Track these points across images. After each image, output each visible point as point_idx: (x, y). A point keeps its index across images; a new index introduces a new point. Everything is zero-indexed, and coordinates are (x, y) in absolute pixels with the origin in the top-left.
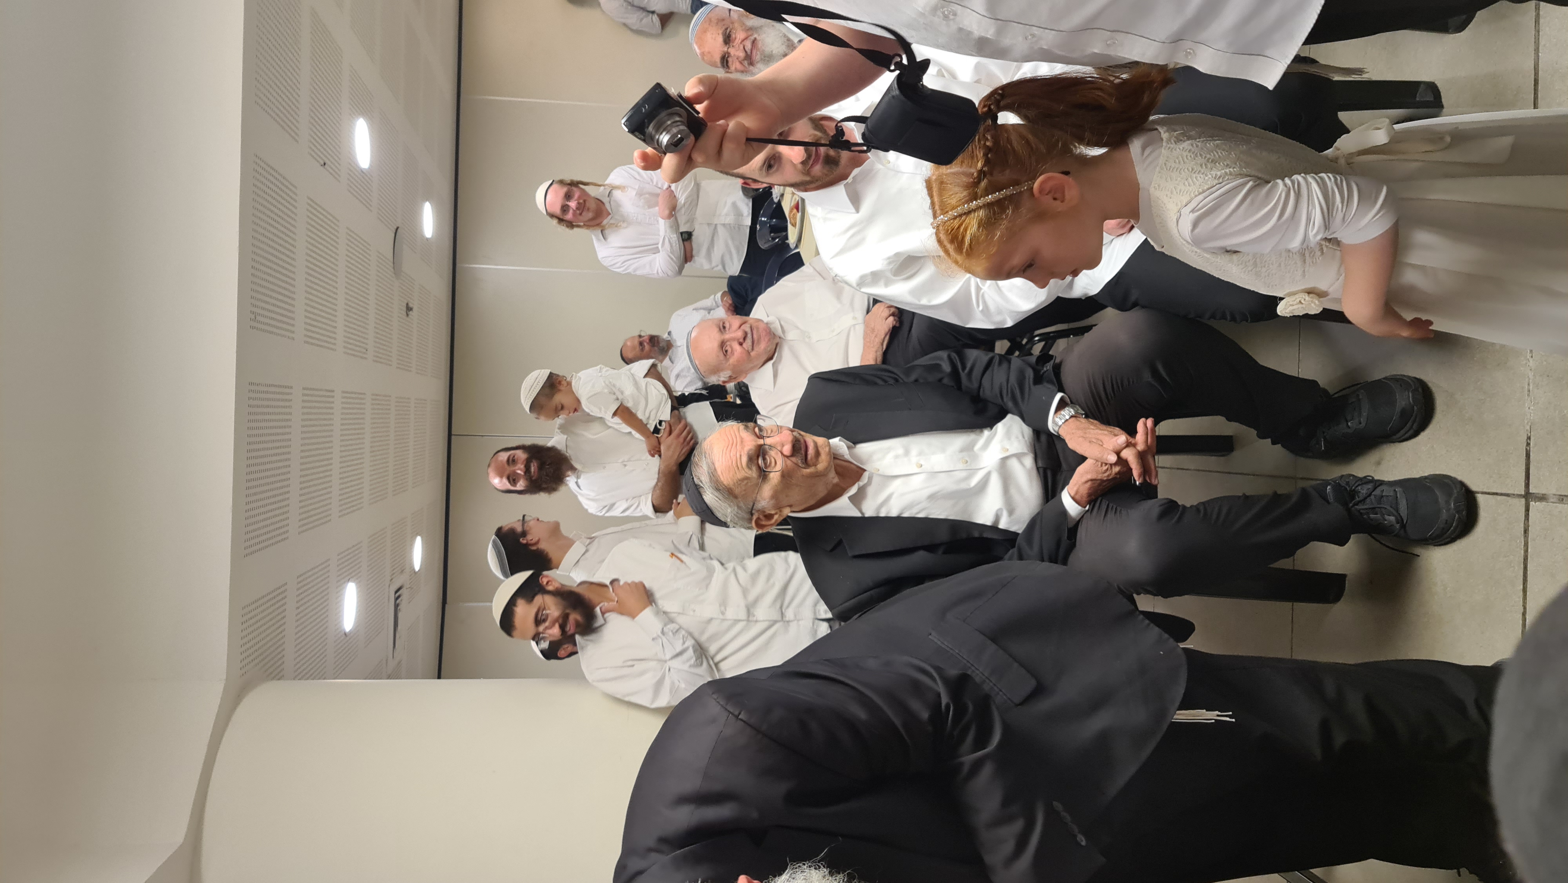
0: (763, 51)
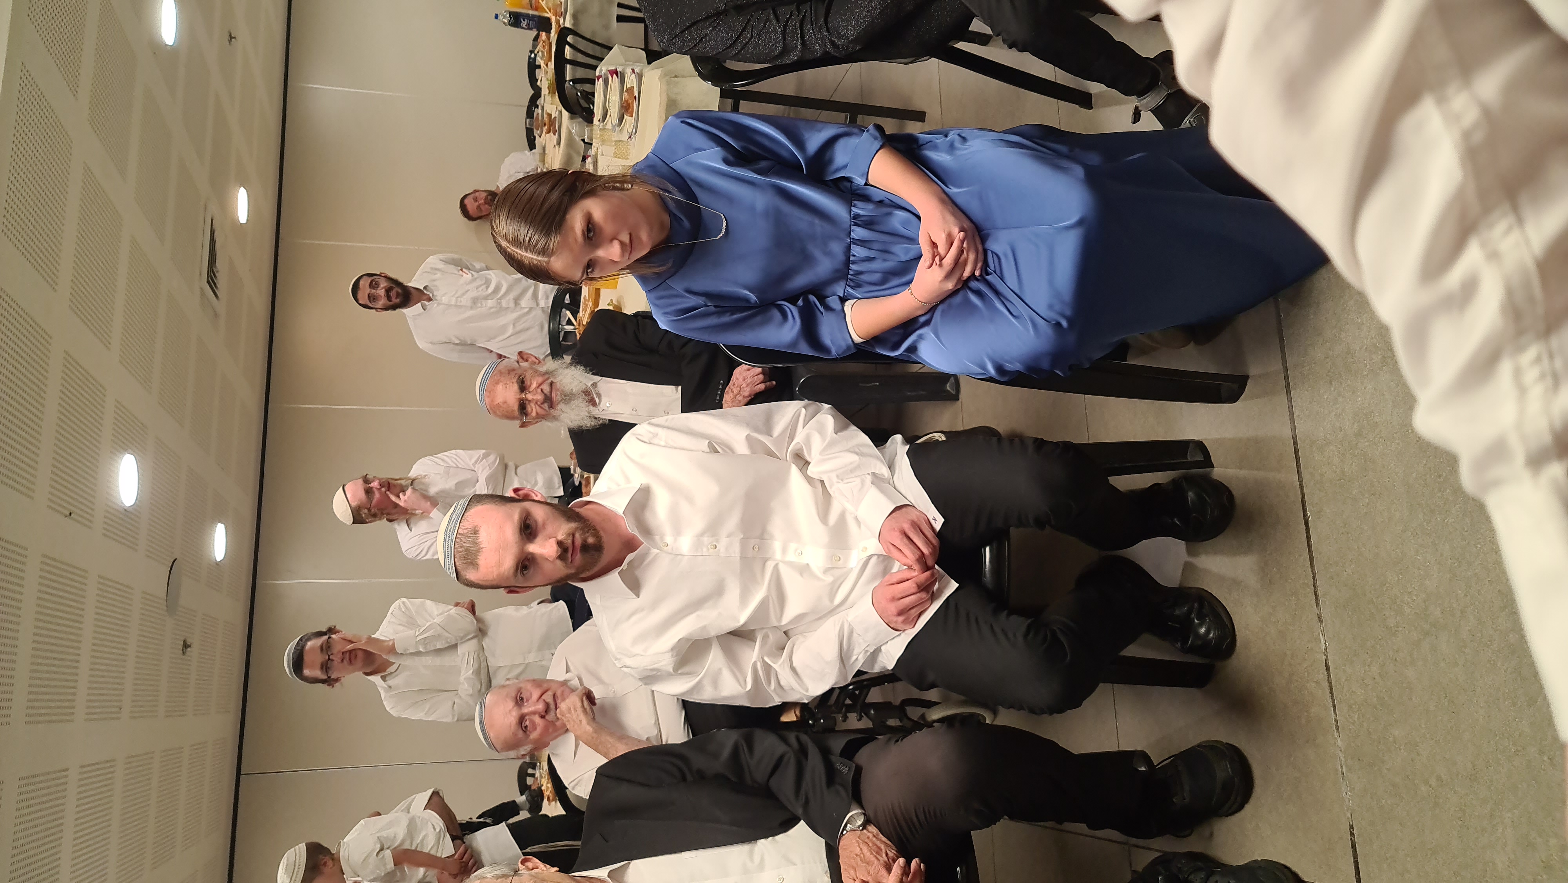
0: (563, 391)
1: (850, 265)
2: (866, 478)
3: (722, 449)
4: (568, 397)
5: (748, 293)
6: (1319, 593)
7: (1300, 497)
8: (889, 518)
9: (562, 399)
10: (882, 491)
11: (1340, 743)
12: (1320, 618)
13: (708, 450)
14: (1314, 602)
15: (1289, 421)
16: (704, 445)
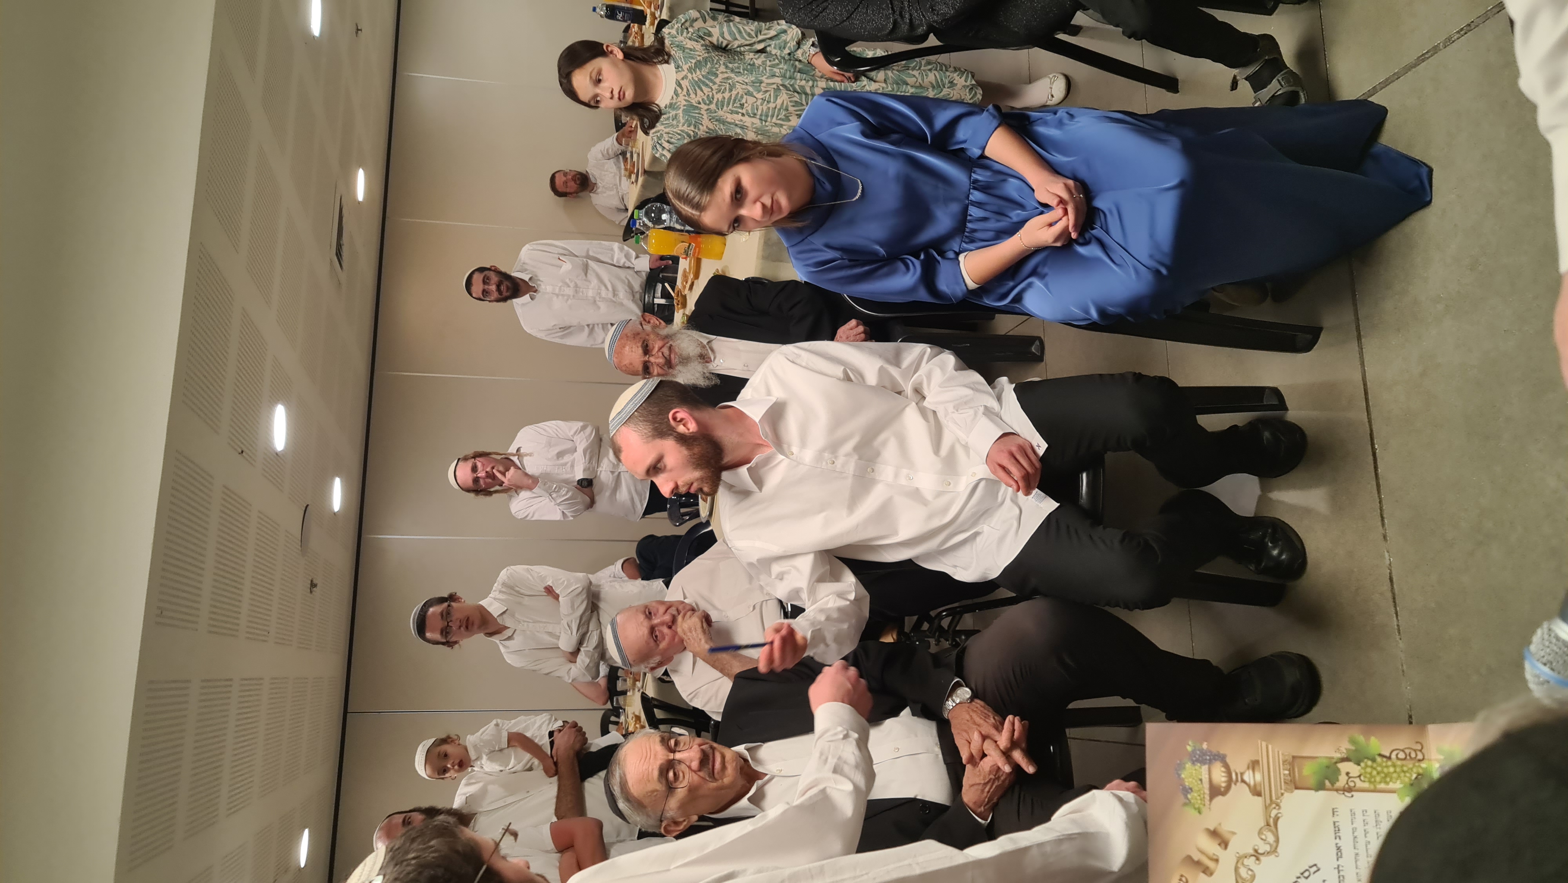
0: (681, 355)
2: (978, 410)
5: (877, 247)
6: (1385, 516)
7: (1369, 432)
8: (997, 442)
9: (680, 361)
10: (991, 421)
11: (1401, 645)
12: (1385, 537)
13: (842, 377)
14: (1380, 523)
15: (1360, 366)
16: (839, 371)
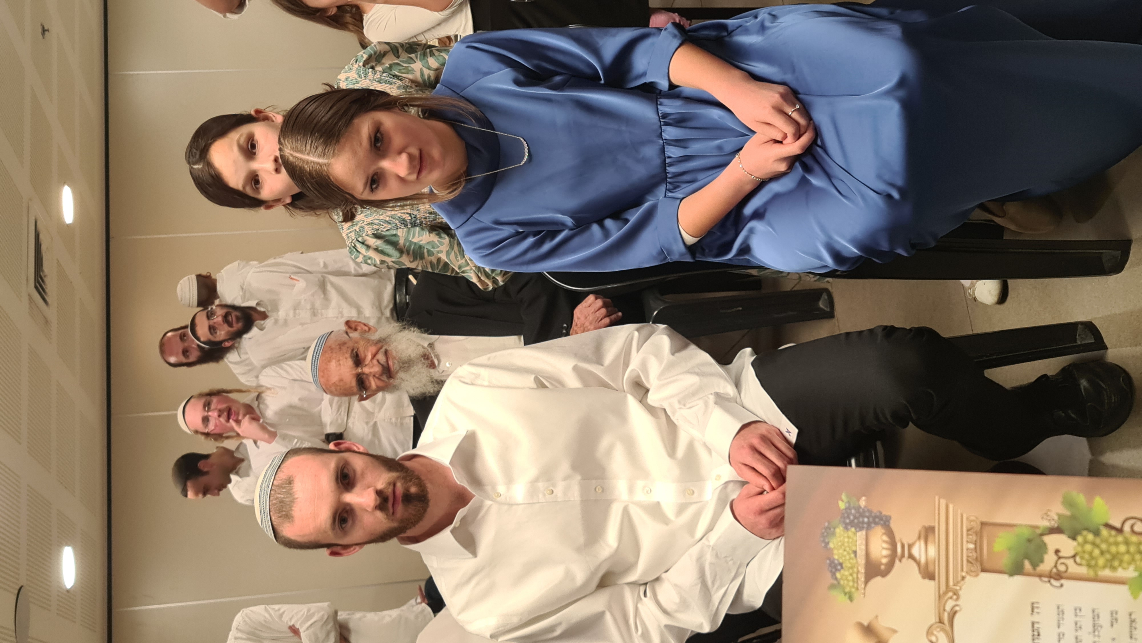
0: (400, 359)
1: (667, 168)
2: (708, 398)
3: (551, 384)
4: (407, 364)
5: (560, 216)
8: (738, 436)
9: (401, 367)
10: (727, 410)
13: (535, 386)
16: (529, 381)
